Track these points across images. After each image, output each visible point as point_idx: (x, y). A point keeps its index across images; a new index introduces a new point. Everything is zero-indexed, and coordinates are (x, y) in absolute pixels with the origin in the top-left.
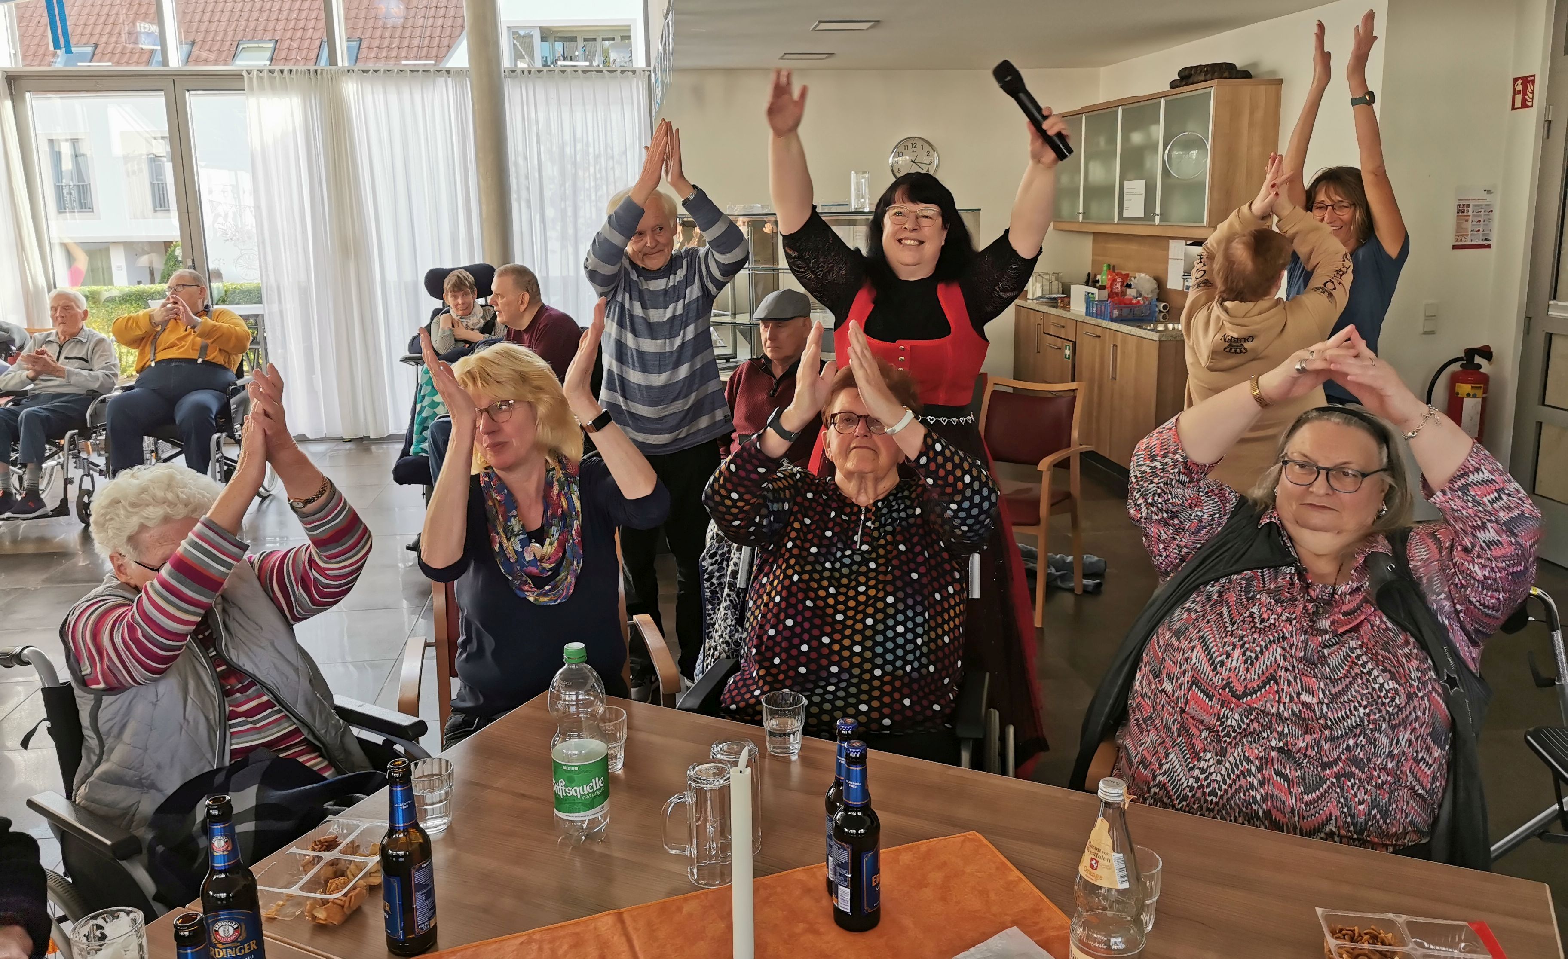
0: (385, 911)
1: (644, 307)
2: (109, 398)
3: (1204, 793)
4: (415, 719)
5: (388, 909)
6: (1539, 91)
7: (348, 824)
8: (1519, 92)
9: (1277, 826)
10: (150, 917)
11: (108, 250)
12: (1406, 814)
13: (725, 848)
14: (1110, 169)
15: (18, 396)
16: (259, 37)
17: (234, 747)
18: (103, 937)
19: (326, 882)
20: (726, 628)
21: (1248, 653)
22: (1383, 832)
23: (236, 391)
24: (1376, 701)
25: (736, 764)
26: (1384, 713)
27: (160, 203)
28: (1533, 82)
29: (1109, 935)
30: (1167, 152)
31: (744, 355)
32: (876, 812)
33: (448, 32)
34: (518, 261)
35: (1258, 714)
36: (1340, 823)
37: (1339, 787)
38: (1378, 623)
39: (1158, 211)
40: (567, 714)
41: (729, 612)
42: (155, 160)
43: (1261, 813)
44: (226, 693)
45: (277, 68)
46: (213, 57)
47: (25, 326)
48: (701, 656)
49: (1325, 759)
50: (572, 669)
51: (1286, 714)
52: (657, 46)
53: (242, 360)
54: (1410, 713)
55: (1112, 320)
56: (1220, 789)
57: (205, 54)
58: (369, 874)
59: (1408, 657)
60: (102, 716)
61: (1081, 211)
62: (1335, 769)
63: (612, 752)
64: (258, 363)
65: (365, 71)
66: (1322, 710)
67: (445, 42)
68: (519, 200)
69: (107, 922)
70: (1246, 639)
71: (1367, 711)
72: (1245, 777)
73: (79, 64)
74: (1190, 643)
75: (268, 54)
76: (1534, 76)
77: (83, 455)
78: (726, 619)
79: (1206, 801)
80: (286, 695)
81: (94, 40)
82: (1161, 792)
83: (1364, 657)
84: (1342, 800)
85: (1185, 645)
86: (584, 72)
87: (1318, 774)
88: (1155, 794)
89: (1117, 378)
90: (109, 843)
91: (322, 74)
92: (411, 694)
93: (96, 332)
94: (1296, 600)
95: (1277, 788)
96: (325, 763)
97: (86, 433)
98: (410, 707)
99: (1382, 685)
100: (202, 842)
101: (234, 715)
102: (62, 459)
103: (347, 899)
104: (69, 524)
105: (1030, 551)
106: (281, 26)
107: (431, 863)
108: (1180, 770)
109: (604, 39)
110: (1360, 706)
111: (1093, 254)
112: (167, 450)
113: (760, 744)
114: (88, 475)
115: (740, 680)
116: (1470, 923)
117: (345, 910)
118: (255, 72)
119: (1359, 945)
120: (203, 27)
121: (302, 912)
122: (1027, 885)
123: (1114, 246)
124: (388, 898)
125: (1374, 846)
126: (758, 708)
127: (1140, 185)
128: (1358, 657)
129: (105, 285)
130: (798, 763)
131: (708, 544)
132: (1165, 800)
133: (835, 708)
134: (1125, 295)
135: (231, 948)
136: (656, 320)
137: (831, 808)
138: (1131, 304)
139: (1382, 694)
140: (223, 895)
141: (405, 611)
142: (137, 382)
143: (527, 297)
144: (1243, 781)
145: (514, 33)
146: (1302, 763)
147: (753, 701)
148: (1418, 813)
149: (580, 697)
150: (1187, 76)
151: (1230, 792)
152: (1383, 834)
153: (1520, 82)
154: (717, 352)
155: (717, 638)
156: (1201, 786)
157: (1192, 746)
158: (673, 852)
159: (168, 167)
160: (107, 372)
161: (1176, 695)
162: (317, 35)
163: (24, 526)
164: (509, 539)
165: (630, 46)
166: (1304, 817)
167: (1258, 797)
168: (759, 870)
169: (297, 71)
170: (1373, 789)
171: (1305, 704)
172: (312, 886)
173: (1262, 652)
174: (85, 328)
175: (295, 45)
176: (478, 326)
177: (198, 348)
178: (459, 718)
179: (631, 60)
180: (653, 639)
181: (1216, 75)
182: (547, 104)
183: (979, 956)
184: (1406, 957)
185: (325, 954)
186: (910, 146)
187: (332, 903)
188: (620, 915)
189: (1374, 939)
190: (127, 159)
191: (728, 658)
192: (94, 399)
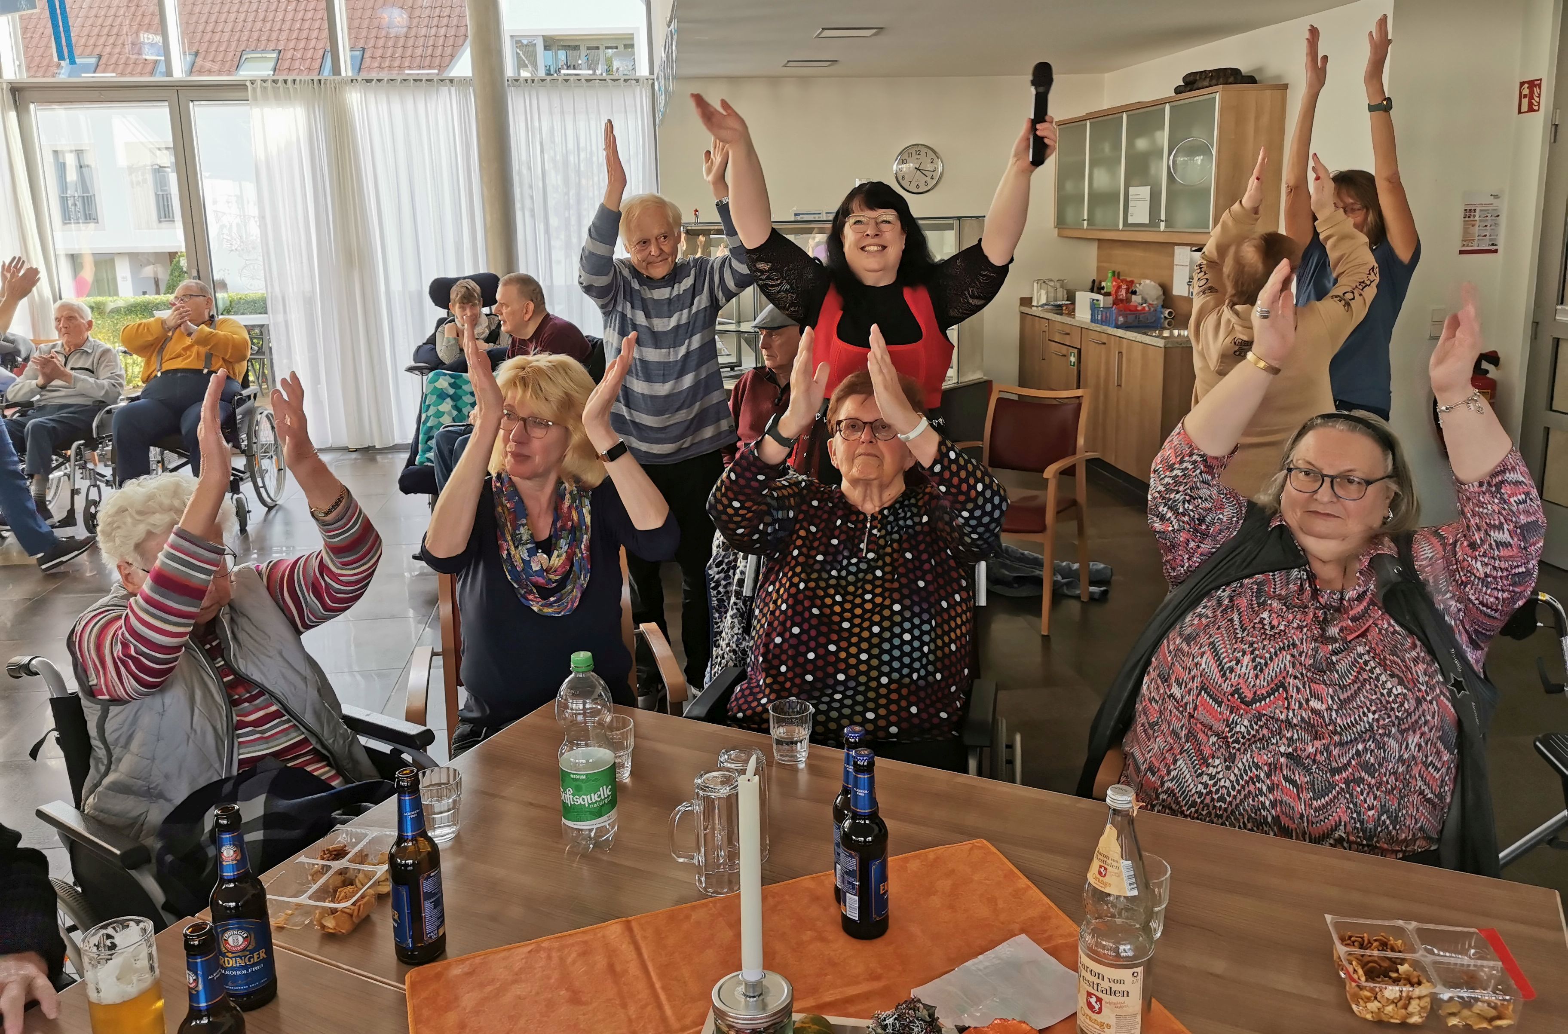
0: (394, 919)
1: (648, 316)
2: (115, 408)
3: (1213, 799)
4: (423, 728)
5: (396, 917)
6: (1546, 96)
7: (357, 833)
8: (1525, 96)
9: (1285, 832)
10: (159, 927)
11: (112, 261)
12: (1416, 820)
13: (734, 856)
14: (1114, 174)
15: (25, 407)
17: (241, 757)
18: (113, 946)
19: (335, 891)
20: (733, 636)
21: (1258, 660)
22: (1393, 837)
23: (242, 401)
24: (1385, 707)
25: (743, 772)
26: (1393, 718)
27: (164, 214)
28: (1540, 86)
29: (1118, 943)
30: (1171, 158)
31: (749, 364)
32: (884, 820)
33: (450, 41)
34: (522, 270)
35: (1267, 720)
36: (1349, 828)
37: (1348, 792)
38: (1386, 626)
39: (1163, 217)
40: (574, 723)
41: (736, 621)
42: (159, 170)
43: (1269, 819)
44: (234, 703)
45: (281, 78)
46: (216, 67)
47: (30, 336)
48: (709, 664)
49: (1334, 764)
51: (1295, 721)
52: (660, 54)
53: (248, 371)
54: (1420, 717)
55: (1117, 327)
56: (1229, 794)
57: (208, 65)
58: (378, 883)
59: (1416, 660)
60: (109, 725)
61: (1086, 217)
62: (1344, 775)
63: (619, 760)
64: (263, 373)
65: (368, 81)
66: (1331, 715)
67: (448, 51)
68: (523, 209)
69: (116, 931)
70: (1255, 646)
71: (1376, 716)
72: (1254, 783)
73: (83, 75)
74: (1200, 649)
75: (272, 64)
76: (1541, 80)
77: (90, 466)
78: (732, 628)
79: (1215, 807)
80: (295, 705)
81: (97, 51)
82: (1169, 799)
83: (1372, 663)
84: (1351, 806)
85: (1195, 650)
86: (587, 81)
87: (1327, 780)
88: (1163, 800)
89: (1123, 385)
90: (118, 852)
91: (325, 83)
92: (419, 704)
93: (102, 343)
94: (1306, 607)
95: (1286, 794)
96: (333, 772)
97: (92, 444)
98: (418, 716)
99: (1390, 691)
100: (211, 852)
101: (242, 723)
102: (69, 469)
103: (356, 908)
105: (1036, 559)
106: (284, 36)
107: (440, 872)
108: (1188, 776)
109: (607, 48)
110: (1369, 711)
111: (1098, 261)
112: (173, 459)
113: (767, 751)
114: (95, 486)
115: (747, 688)
116: (1480, 929)
117: (354, 919)
118: (259, 82)
119: (1368, 952)
120: (207, 38)
121: (311, 921)
122: (1035, 893)
123: (1120, 253)
124: (397, 907)
125: (1383, 852)
126: (765, 716)
127: (1144, 192)
128: (1366, 663)
129: (110, 296)
130: (805, 771)
131: (714, 553)
132: (1174, 806)
133: (842, 716)
135: (240, 957)
136: (660, 330)
137: (839, 816)
139: (1391, 699)
140: (232, 904)
141: (411, 620)
142: (143, 392)
143: (531, 306)
144: (1252, 787)
145: (517, 42)
146: (1311, 769)
147: (760, 709)
148: (1428, 820)
149: (588, 706)
150: (1192, 82)
151: (1239, 797)
152: (1392, 840)
153: (1526, 85)
154: (721, 360)
155: (724, 646)
156: (1210, 792)
157: (1200, 752)
158: (681, 860)
159: (173, 179)
160: (113, 381)
161: (1185, 701)
162: (321, 45)
164: (516, 547)
165: (633, 54)
166: (1313, 823)
167: (1267, 803)
168: (767, 879)
169: (300, 80)
170: (1382, 795)
171: (1314, 711)
172: (320, 896)
173: (1271, 659)
174: (90, 338)
175: (298, 55)
176: (482, 337)
177: (202, 357)
178: (466, 728)
179: (634, 69)
180: (660, 647)
181: (1221, 80)
182: (551, 113)
183: (987, 964)
184: (1415, 964)
185: (334, 962)
186: (914, 153)
187: (341, 911)
188: (629, 922)
189: (1384, 945)
190: (131, 169)
191: (735, 665)
192: (100, 409)
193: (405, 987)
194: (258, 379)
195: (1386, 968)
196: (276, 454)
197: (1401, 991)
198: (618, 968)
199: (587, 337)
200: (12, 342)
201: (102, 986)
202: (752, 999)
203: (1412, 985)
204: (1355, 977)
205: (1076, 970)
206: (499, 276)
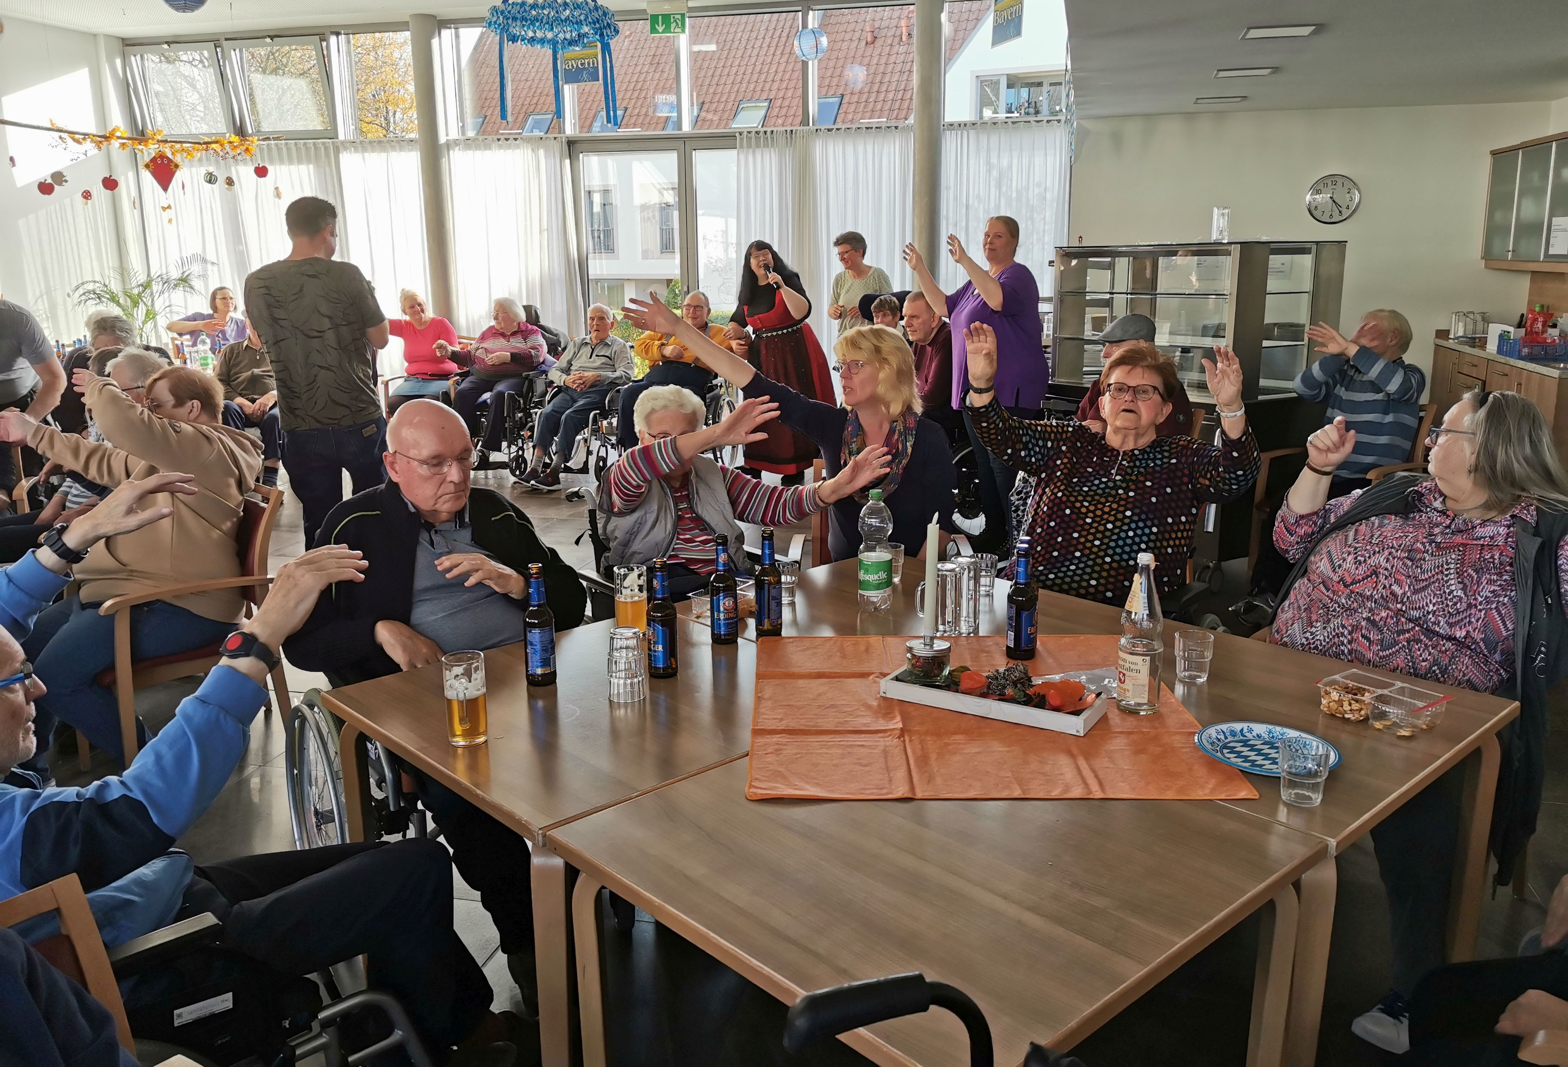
3: (1310, 648)
12: (1464, 674)
14: (1540, 204)
16: (757, 97)
21: (1359, 558)
26: (1446, 612)
27: (666, 247)
35: (1356, 596)
37: (1408, 648)
42: (665, 208)
49: (1401, 628)
55: (1522, 358)
56: (1321, 645)
57: (709, 118)
61: (1511, 249)
62: (1407, 636)
66: (1404, 597)
70: (1359, 549)
71: (1435, 607)
72: (1339, 637)
75: (763, 112)
83: (1452, 570)
86: (1014, 123)
87: (1394, 639)
91: (796, 134)
95: (1361, 646)
99: (1452, 591)
108: (1297, 633)
110: (1431, 603)
111: (1530, 295)
118: (746, 134)
123: (1551, 286)
128: (1448, 569)
131: (1016, 485)
134: (1544, 334)
138: (1547, 343)
139: (1449, 598)
144: (1336, 640)
145: (984, 81)
146: (1383, 630)
148: (1476, 675)
151: (1327, 647)
156: (1309, 643)
157: (1310, 618)
159: (675, 215)
166: (1377, 666)
167: (1346, 651)
169: (777, 131)
170: (1436, 653)
171: (1393, 592)
173: (1369, 557)
186: (1330, 184)
190: (644, 207)
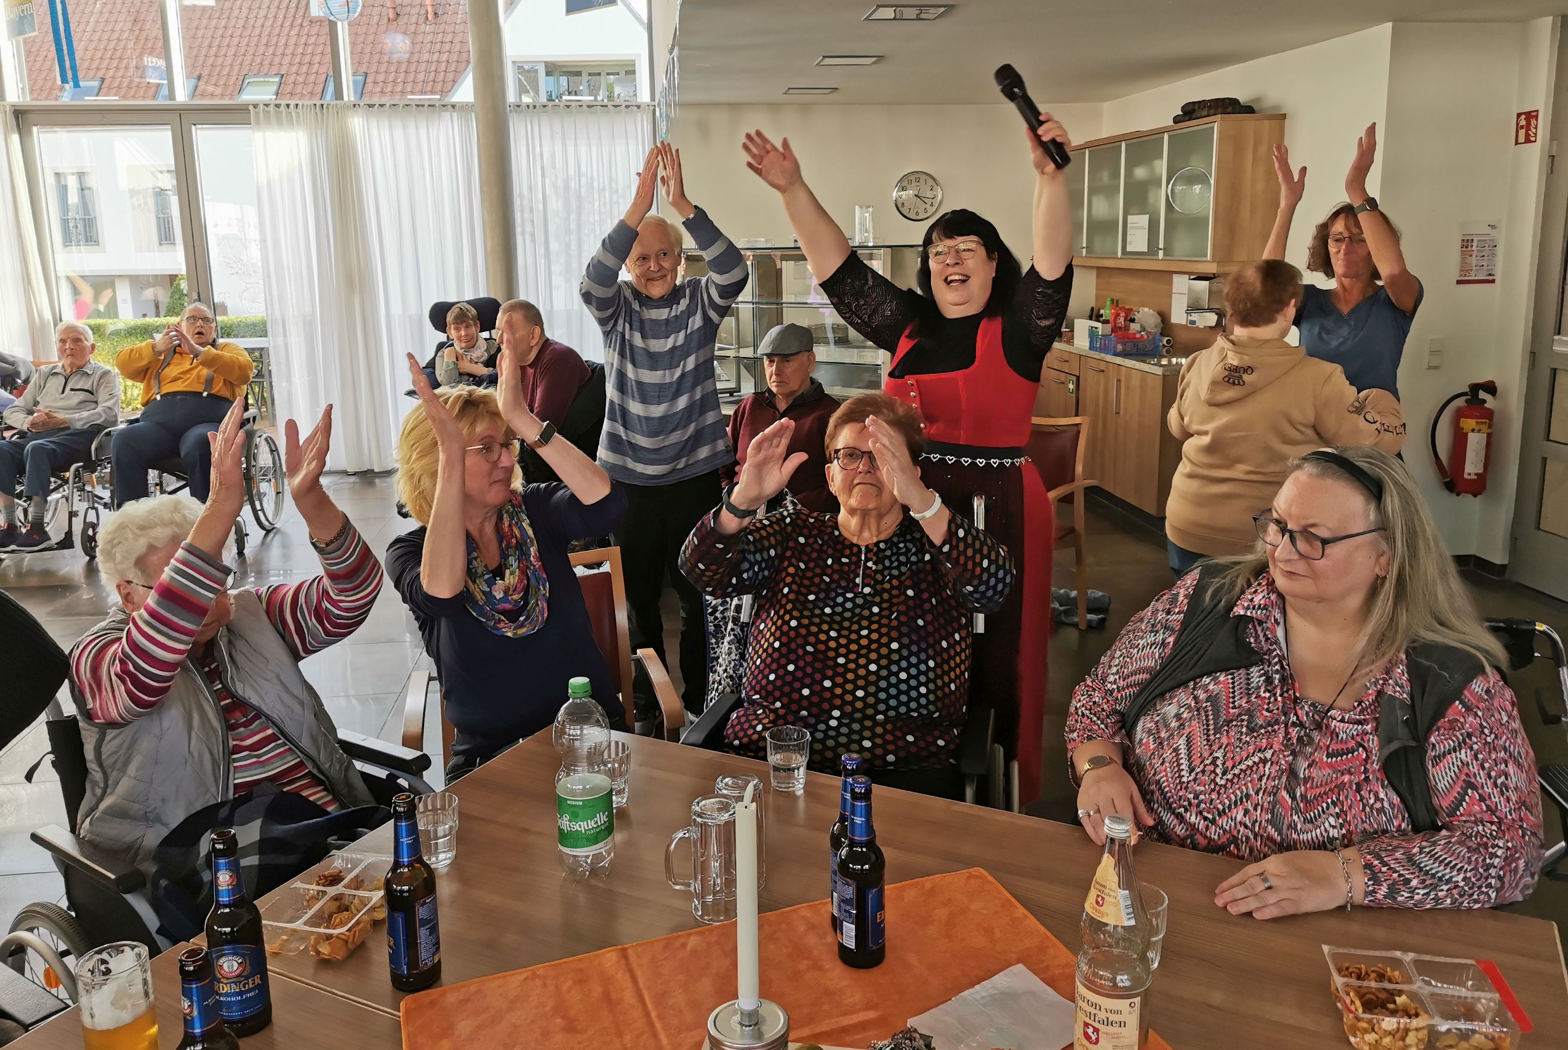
0: (390, 946)
1: (644, 337)
2: (114, 431)
4: (419, 753)
5: (392, 943)
6: (1543, 128)
7: (352, 859)
8: (1522, 127)
10: (154, 951)
13: (730, 883)
14: (1113, 203)
16: (265, 71)
17: (236, 781)
18: (108, 972)
19: (330, 917)
20: (730, 663)
25: (740, 799)
27: (165, 237)
28: (1536, 117)
29: (1115, 973)
30: (1170, 186)
32: (881, 848)
33: (453, 67)
34: (522, 297)
39: (1161, 246)
41: (733, 646)
42: (160, 193)
44: (230, 727)
45: (283, 102)
46: (218, 91)
47: (30, 358)
50: (577, 704)
52: (662, 81)
53: (247, 393)
55: (1116, 354)
57: (211, 89)
58: (373, 908)
60: (106, 750)
61: (1084, 245)
64: (263, 396)
65: (371, 106)
67: (450, 76)
68: (523, 233)
73: (86, 98)
75: (274, 88)
76: (1537, 111)
77: (88, 488)
78: (729, 654)
80: (291, 729)
81: (100, 74)
86: (589, 107)
89: (1122, 412)
90: (113, 877)
91: (327, 108)
92: (415, 729)
93: (102, 364)
96: (330, 798)
97: (91, 466)
98: (414, 741)
100: (206, 876)
101: (238, 749)
102: (67, 492)
103: (351, 934)
104: (74, 557)
106: (287, 60)
107: (436, 898)
109: (608, 74)
111: (1097, 289)
112: (172, 482)
113: (764, 778)
114: (93, 508)
115: (743, 715)
116: (1478, 962)
117: (349, 945)
118: (261, 106)
119: (1365, 983)
120: (210, 61)
121: (306, 947)
122: (1032, 922)
123: (1118, 282)
124: (392, 933)
126: (761, 742)
127: (1142, 220)
129: (110, 318)
130: (803, 798)
133: (838, 745)
134: (1129, 330)
135: (235, 983)
136: (656, 350)
137: (836, 843)
138: (1135, 338)
140: (228, 930)
141: (408, 644)
142: (142, 415)
143: (538, 332)
145: (519, 68)
147: (756, 736)
150: (1191, 111)
153: (1523, 117)
155: (721, 673)
158: (677, 887)
159: (174, 202)
162: (323, 70)
163: (29, 559)
165: (635, 80)
168: (763, 907)
169: (303, 105)
172: (315, 921)
174: (91, 361)
175: (301, 79)
176: (482, 360)
177: (203, 380)
178: (460, 757)
179: (635, 95)
180: (657, 673)
181: (1220, 110)
182: (552, 138)
183: (984, 994)
184: (1413, 996)
185: (329, 989)
186: (914, 180)
187: (337, 937)
188: (624, 949)
189: (1381, 977)
190: (133, 192)
191: (732, 692)
192: (99, 432)
193: (400, 1014)
194: (257, 401)
195: (1383, 1000)
196: (275, 478)
197: (1399, 1023)
198: (614, 996)
199: (587, 362)
200: (13, 364)
201: (96, 1012)
202: (748, 1028)
203: (1410, 1017)
204: (1353, 1008)
205: (1073, 1000)
206: (501, 302)
